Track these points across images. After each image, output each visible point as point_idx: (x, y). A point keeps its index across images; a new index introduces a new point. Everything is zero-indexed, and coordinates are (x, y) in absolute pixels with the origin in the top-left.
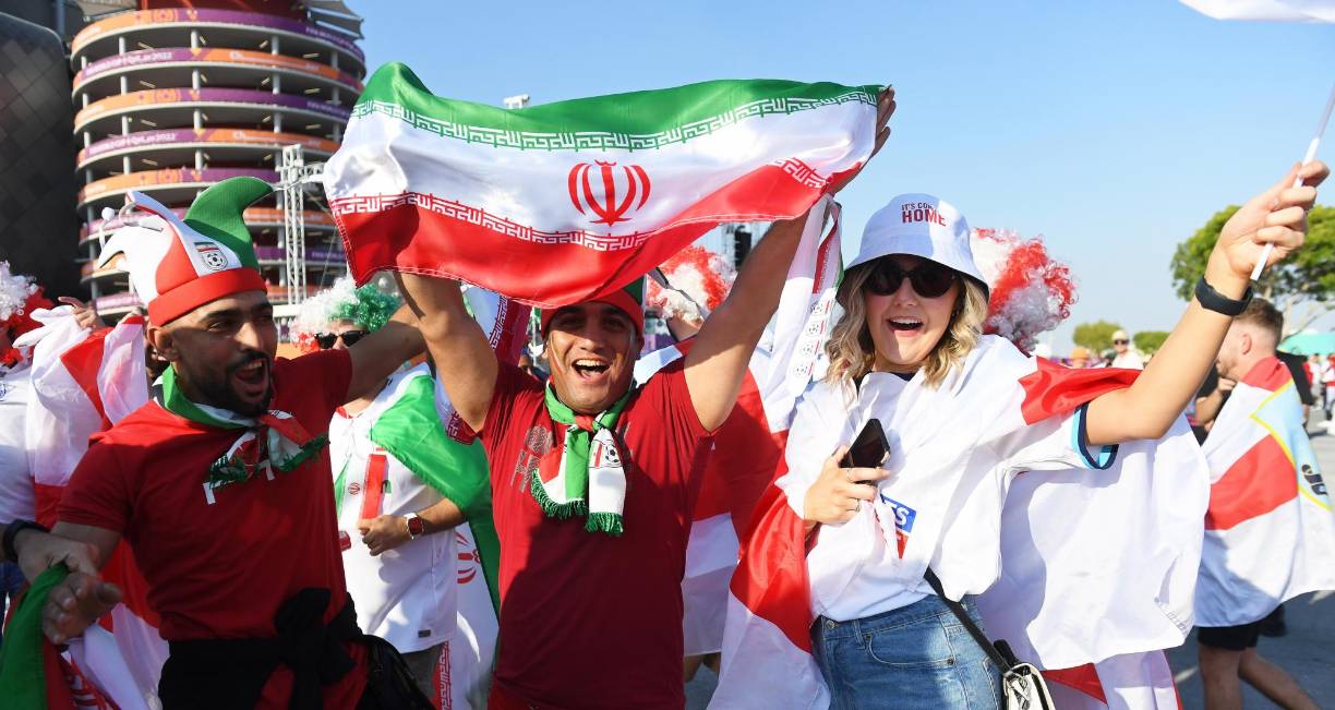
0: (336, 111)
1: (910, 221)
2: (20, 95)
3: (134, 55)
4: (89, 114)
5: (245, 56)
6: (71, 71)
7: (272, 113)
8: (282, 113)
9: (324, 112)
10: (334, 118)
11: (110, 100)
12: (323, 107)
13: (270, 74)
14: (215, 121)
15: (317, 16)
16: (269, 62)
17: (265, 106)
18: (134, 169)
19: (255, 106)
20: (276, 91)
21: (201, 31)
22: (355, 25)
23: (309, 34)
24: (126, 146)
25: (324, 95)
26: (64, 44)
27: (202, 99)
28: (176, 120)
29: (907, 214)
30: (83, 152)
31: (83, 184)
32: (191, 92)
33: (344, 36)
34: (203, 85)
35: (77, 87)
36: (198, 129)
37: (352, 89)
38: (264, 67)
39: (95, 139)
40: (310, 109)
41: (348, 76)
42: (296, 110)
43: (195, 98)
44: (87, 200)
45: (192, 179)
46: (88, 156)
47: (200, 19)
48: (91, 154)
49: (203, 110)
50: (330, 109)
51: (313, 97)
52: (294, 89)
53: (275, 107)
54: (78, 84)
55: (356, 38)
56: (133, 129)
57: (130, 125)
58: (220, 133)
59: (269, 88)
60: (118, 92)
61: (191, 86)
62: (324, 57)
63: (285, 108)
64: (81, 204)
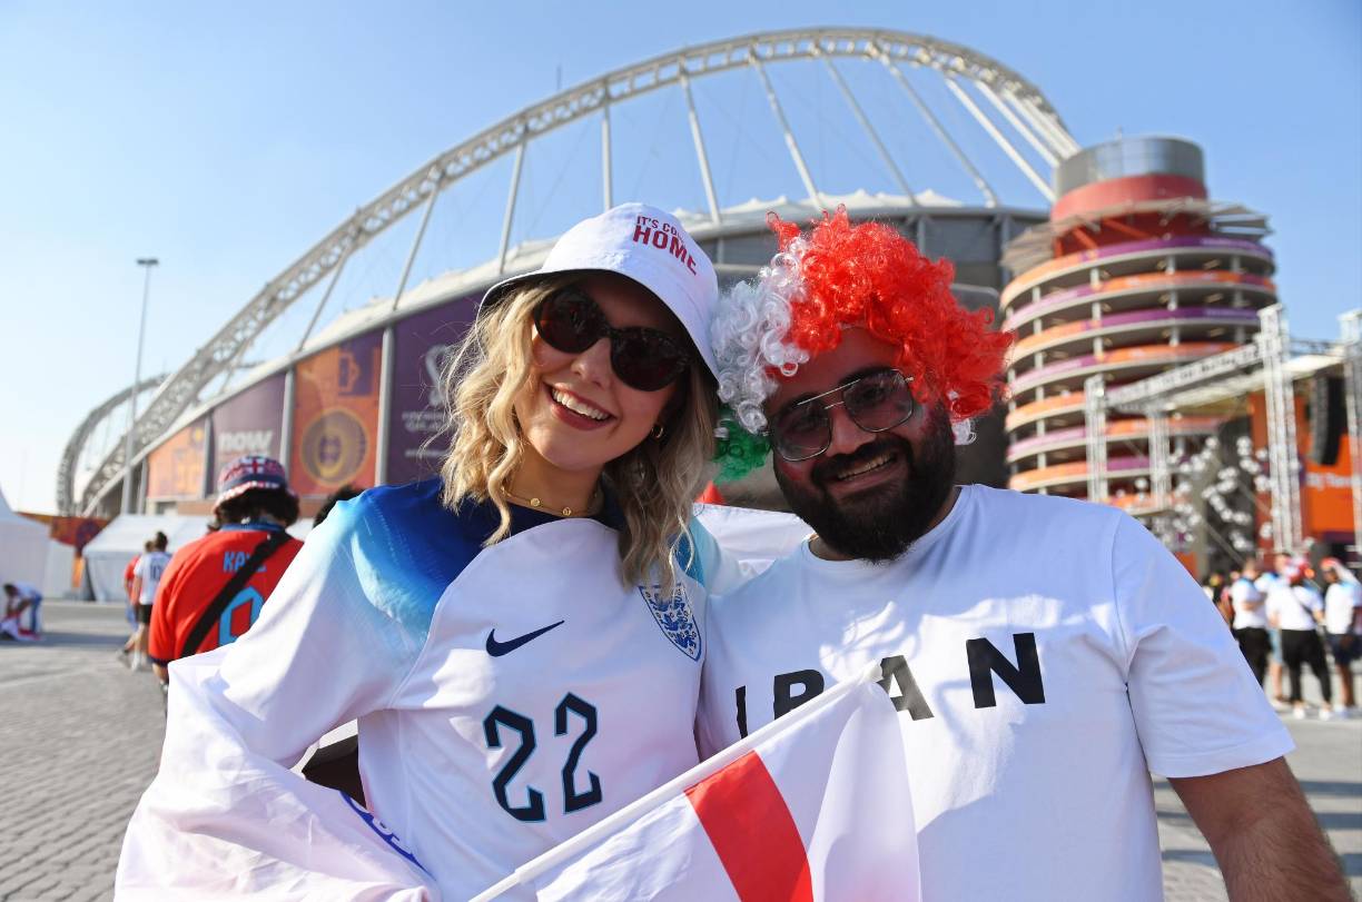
0: (1241, 313)
1: (646, 242)
3: (1047, 300)
5: (1141, 281)
7: (1168, 327)
8: (1180, 325)
9: (1225, 317)
10: (1241, 321)
12: (1225, 313)
13: (1166, 292)
14: (1116, 344)
15: (1220, 224)
16: (1168, 281)
17: (1162, 323)
19: (1152, 324)
20: (1172, 306)
21: (1101, 268)
22: (1261, 223)
23: (1208, 246)
24: (1040, 378)
25: (1226, 299)
27: (1103, 327)
28: (1079, 350)
29: (643, 230)
32: (1093, 322)
33: (1248, 238)
34: (1104, 314)
36: (1099, 353)
37: (1257, 288)
38: (1161, 287)
39: (1018, 375)
40: (1211, 316)
41: (1252, 277)
42: (1194, 320)
43: (1097, 328)
47: (1101, 256)
49: (1104, 337)
50: (1233, 313)
51: (1214, 305)
52: (1191, 302)
53: (1172, 321)
55: (1260, 236)
56: (1046, 363)
57: (1043, 360)
58: (1119, 354)
59: (1165, 305)
60: (1033, 334)
61: (1092, 317)
62: (1224, 264)
63: (1183, 321)
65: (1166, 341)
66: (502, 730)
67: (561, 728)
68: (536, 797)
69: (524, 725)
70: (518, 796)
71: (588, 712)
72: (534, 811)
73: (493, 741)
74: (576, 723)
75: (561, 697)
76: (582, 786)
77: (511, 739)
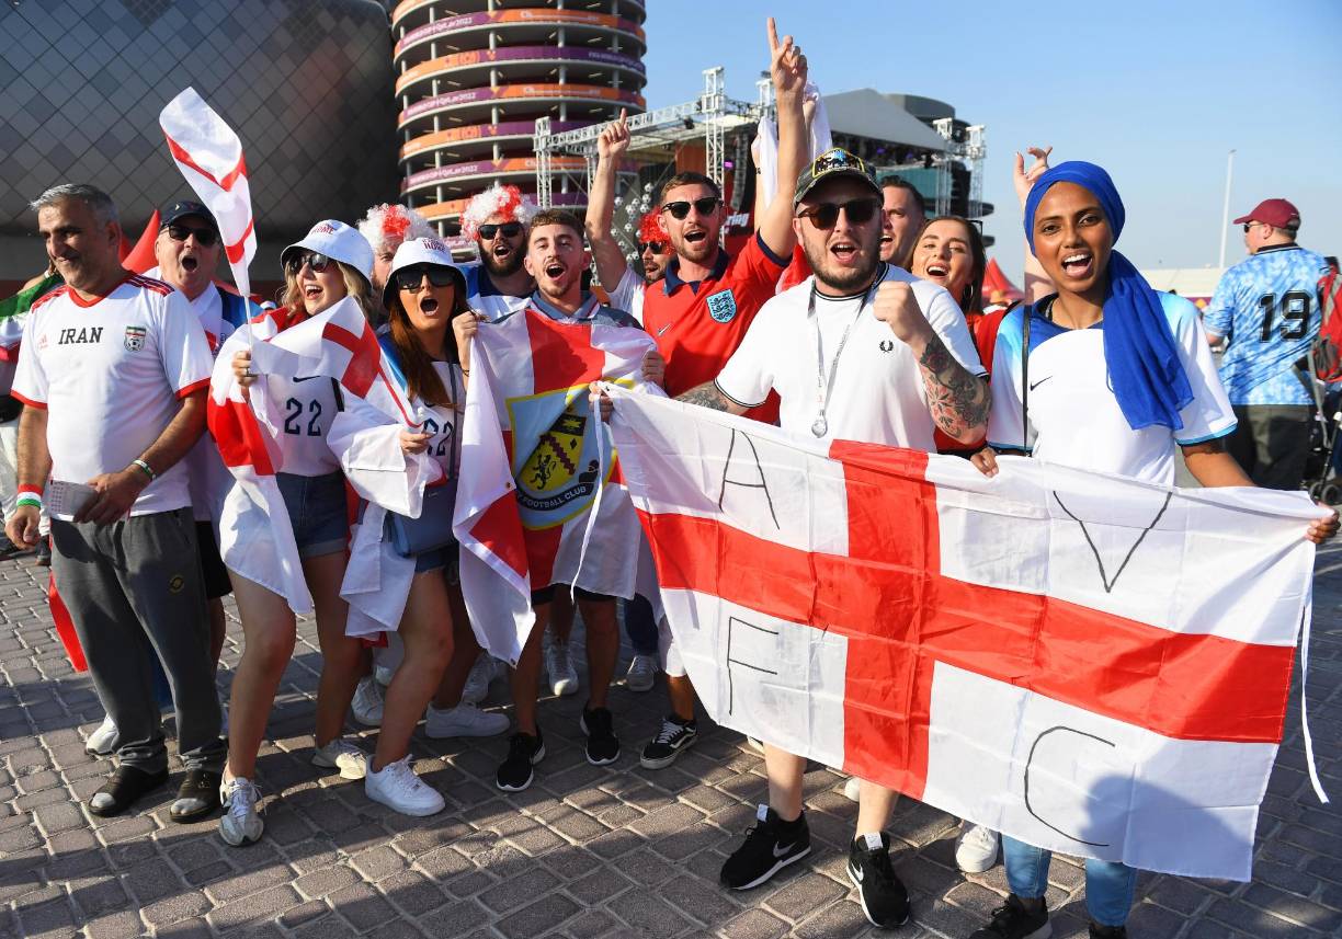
0: (615, 58)
2: (353, 65)
3: (441, 23)
4: (408, 78)
5: (534, 14)
6: (393, 40)
7: (556, 66)
8: (566, 65)
9: (604, 61)
10: (614, 66)
11: (424, 65)
12: (604, 56)
13: (556, 29)
14: (510, 77)
16: (557, 18)
17: (551, 60)
18: (442, 128)
19: (542, 61)
20: (560, 45)
24: (435, 107)
25: (605, 43)
26: (388, 14)
27: (498, 59)
28: (475, 80)
30: (402, 114)
31: (403, 142)
32: (489, 52)
34: (499, 45)
35: (397, 55)
36: (494, 88)
37: (632, 35)
38: (551, 23)
39: (412, 102)
40: (591, 59)
41: (627, 23)
42: (578, 61)
43: (492, 59)
44: (406, 157)
45: (489, 135)
46: (406, 118)
48: (410, 114)
49: (498, 68)
50: (609, 57)
51: (596, 47)
52: (578, 42)
53: (560, 60)
54: (399, 52)
56: (443, 90)
57: (439, 87)
58: (512, 89)
59: (555, 42)
60: (428, 58)
61: (488, 47)
62: (605, 6)
63: (569, 61)
64: (401, 161)
65: (555, 80)
66: (292, 404)
67: (311, 410)
68: (298, 427)
69: (300, 406)
70: (292, 426)
71: (319, 406)
72: (297, 431)
73: (289, 407)
74: (316, 409)
75: (312, 400)
76: (315, 429)
77: (294, 408)
